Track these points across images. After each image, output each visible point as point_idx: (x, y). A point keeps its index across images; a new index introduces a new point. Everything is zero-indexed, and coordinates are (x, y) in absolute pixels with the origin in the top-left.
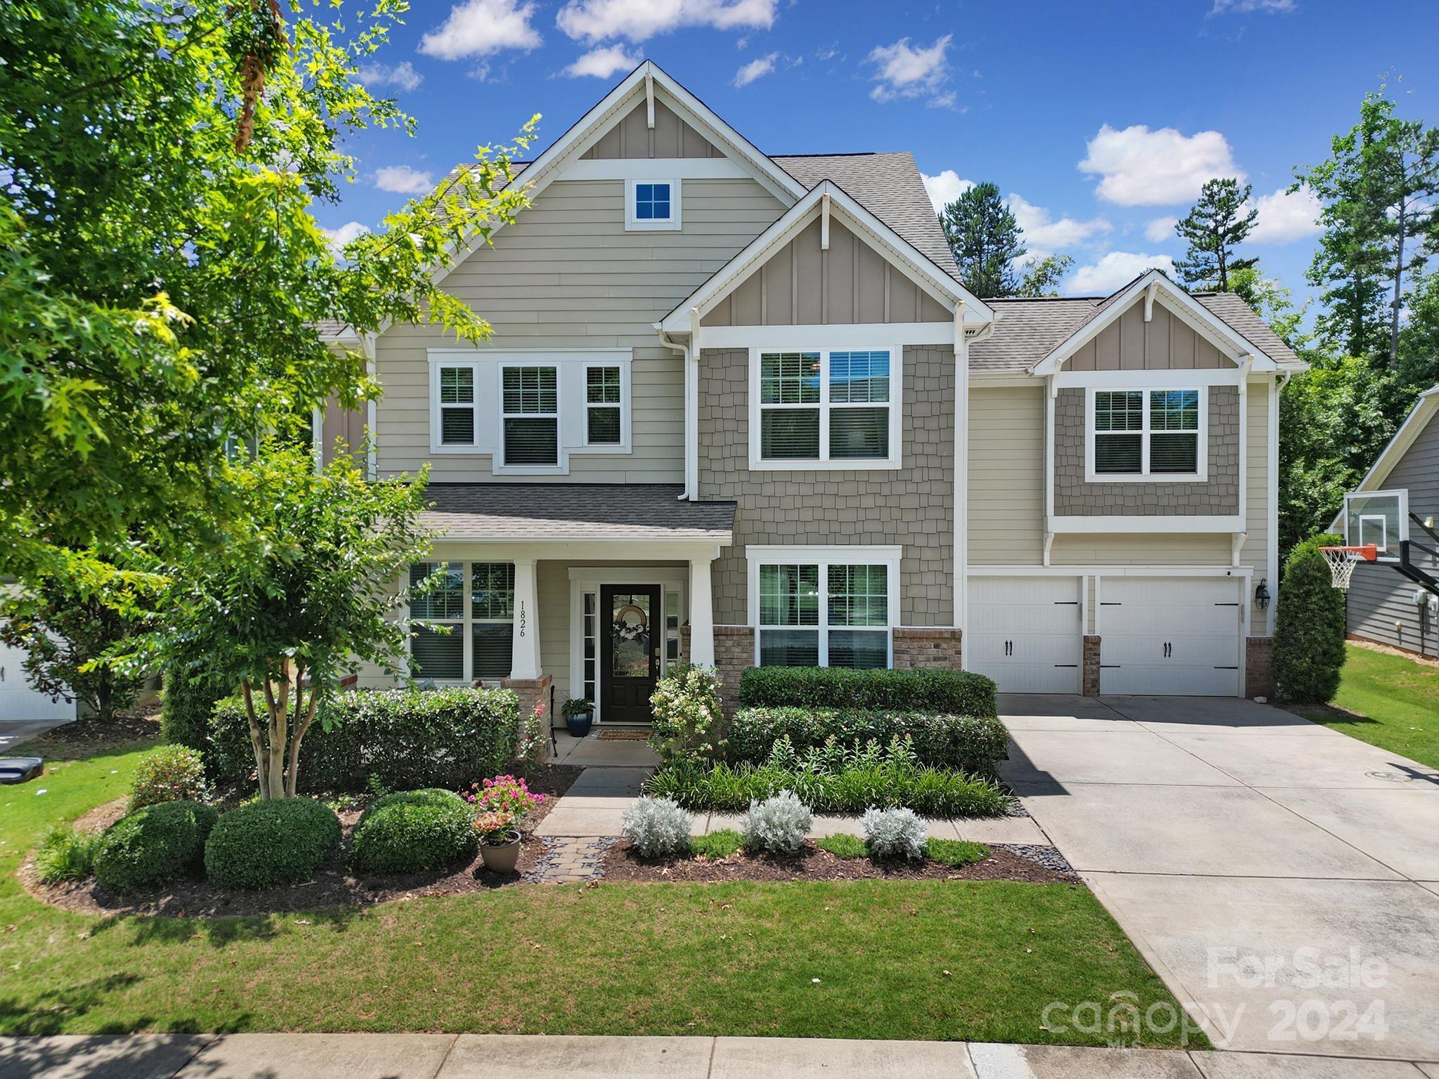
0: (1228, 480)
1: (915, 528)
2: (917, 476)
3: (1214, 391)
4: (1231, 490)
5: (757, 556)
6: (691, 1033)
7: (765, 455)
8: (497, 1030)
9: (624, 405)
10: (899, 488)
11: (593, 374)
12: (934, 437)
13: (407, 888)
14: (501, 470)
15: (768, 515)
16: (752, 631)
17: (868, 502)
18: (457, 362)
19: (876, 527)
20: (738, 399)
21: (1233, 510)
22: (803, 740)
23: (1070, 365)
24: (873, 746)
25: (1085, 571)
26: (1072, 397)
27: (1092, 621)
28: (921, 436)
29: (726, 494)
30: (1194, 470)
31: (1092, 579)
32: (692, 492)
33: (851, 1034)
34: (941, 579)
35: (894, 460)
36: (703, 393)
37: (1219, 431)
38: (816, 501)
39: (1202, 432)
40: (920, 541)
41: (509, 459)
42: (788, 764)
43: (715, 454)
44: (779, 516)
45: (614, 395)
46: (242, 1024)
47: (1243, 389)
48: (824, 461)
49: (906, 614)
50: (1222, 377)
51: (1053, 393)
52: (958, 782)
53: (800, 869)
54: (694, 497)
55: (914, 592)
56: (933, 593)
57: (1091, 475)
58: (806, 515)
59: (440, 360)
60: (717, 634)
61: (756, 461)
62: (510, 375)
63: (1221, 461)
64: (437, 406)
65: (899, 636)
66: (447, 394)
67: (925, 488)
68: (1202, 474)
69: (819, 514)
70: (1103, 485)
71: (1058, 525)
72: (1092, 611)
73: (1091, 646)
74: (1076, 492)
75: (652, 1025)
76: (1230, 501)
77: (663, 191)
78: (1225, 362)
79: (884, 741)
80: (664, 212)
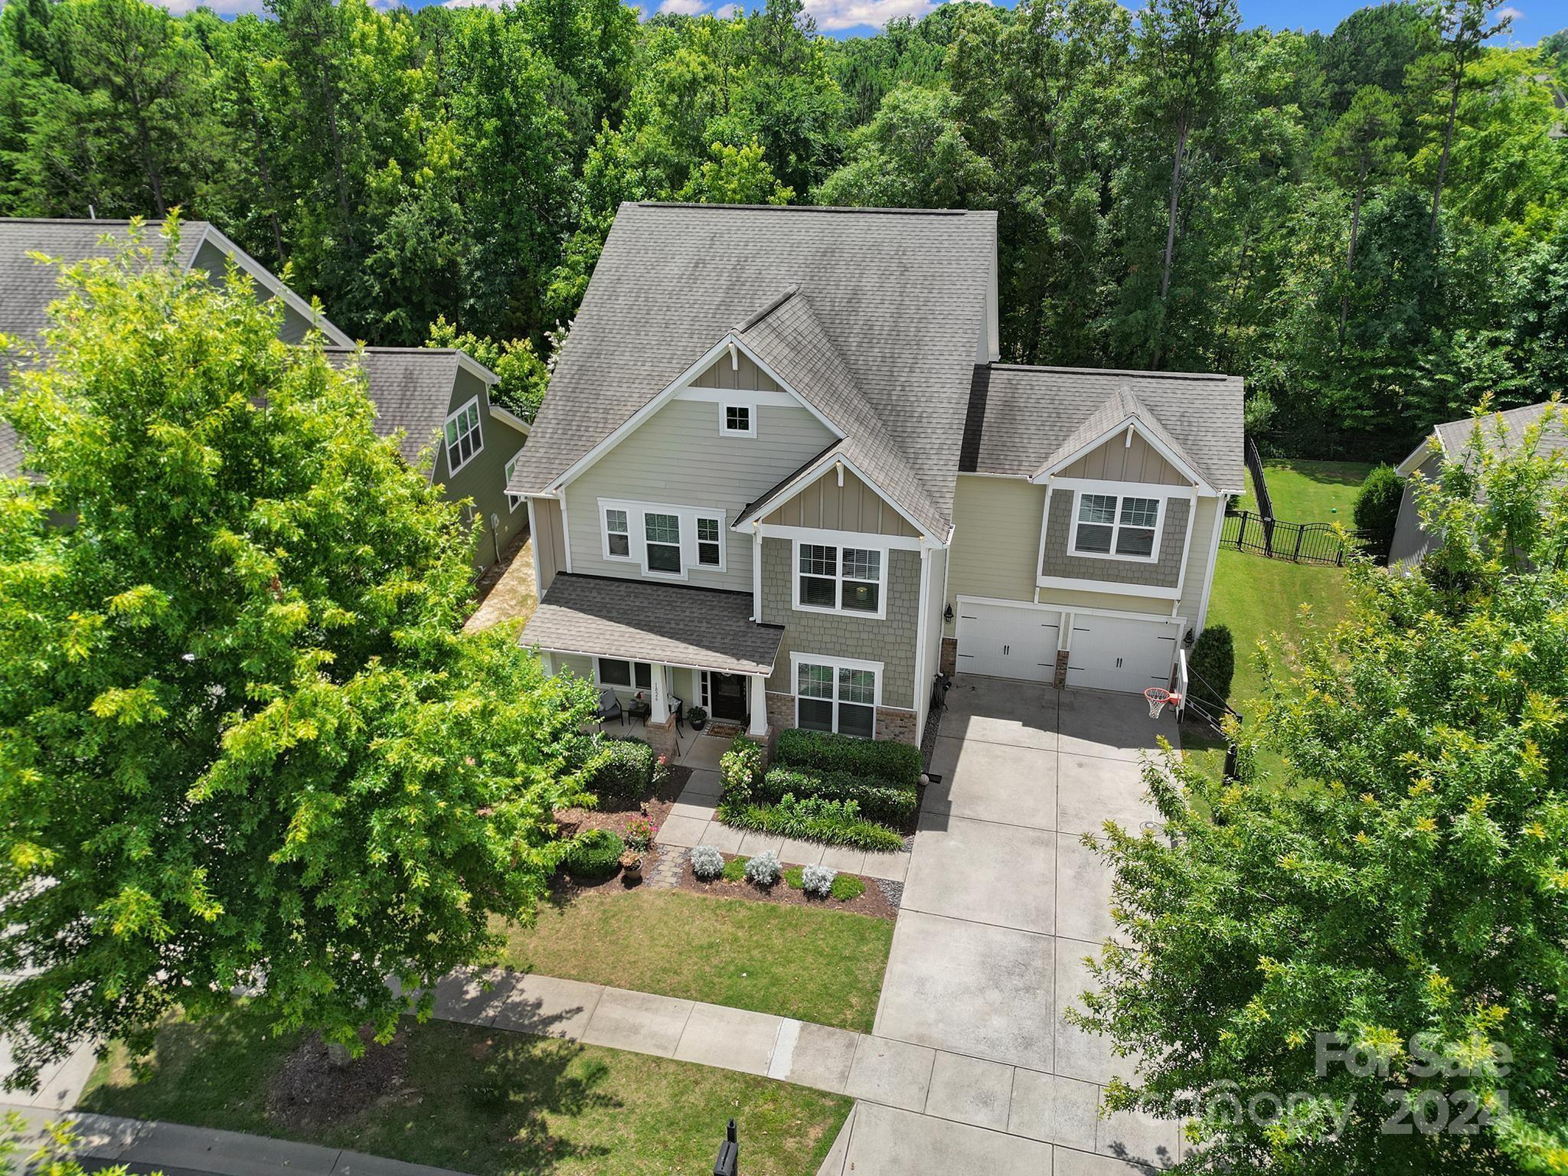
0: (1173, 564)
1: (893, 653)
2: (895, 624)
3: (1172, 501)
4: (1174, 571)
5: (797, 659)
6: (687, 998)
7: (802, 601)
9: (721, 543)
10: (884, 631)
11: (702, 523)
12: (906, 604)
14: (647, 574)
15: (803, 636)
16: (793, 700)
17: (865, 636)
18: (617, 506)
19: (870, 650)
20: (786, 569)
21: (1173, 584)
22: (801, 794)
24: (836, 803)
25: (1064, 609)
26: (1063, 498)
27: (1065, 641)
28: (898, 603)
29: (778, 622)
30: (1149, 554)
31: (1068, 615)
32: (757, 616)
34: (907, 683)
35: (881, 614)
36: (764, 563)
37: (1171, 530)
38: (833, 632)
39: (1158, 529)
40: (896, 661)
41: (651, 568)
42: (790, 808)
43: (771, 598)
44: (811, 638)
45: (715, 537)
47: (1193, 503)
48: (838, 609)
49: (886, 700)
50: (1179, 492)
51: (1049, 493)
53: (769, 893)
54: (759, 621)
55: (890, 688)
56: (902, 690)
57: (1071, 550)
58: (827, 639)
59: (605, 505)
60: (768, 698)
61: (796, 604)
62: (650, 519)
63: (1170, 550)
64: (605, 532)
65: (880, 712)
66: (611, 526)
67: (900, 632)
68: (1154, 557)
69: (834, 639)
70: (1080, 558)
71: (1044, 581)
72: (1066, 635)
73: (1062, 658)
74: (1059, 561)
75: (675, 992)
76: (1171, 578)
77: (744, 412)
78: (1183, 481)
79: (842, 801)
80: (745, 426)
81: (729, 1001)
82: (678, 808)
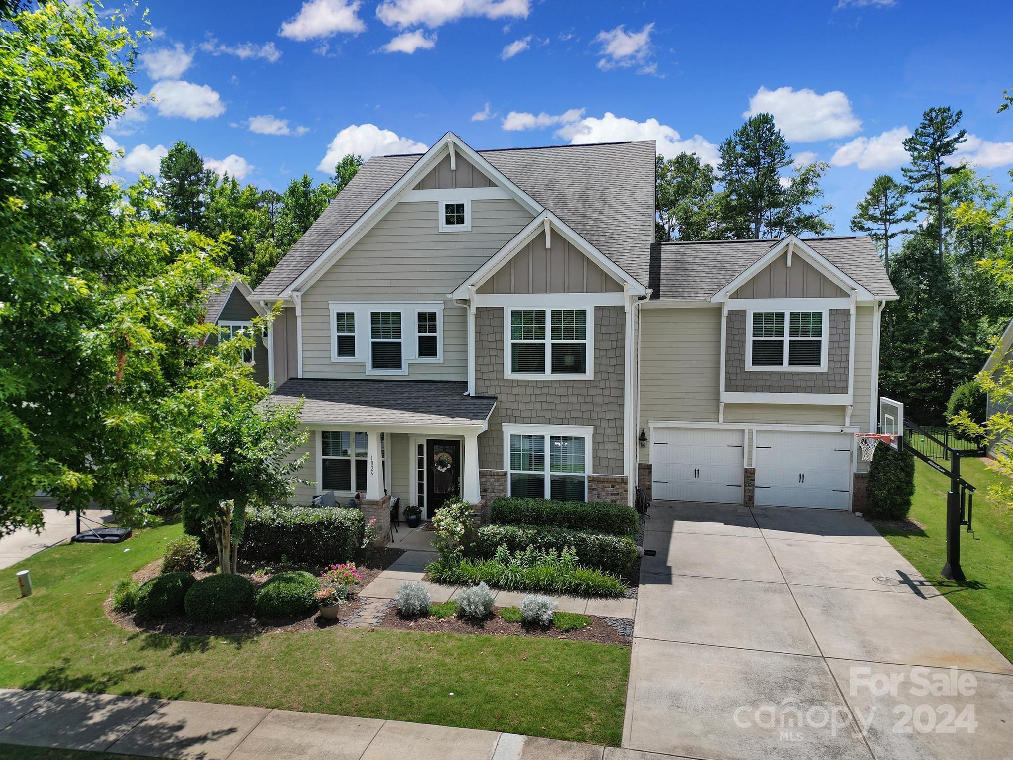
0: (842, 371)
1: (601, 415)
2: (602, 385)
3: (833, 312)
4: (844, 377)
5: (509, 430)
6: (377, 717)
7: (514, 370)
8: (290, 708)
9: (439, 335)
10: (592, 392)
11: (422, 316)
12: (613, 362)
13: (279, 626)
14: (371, 372)
15: (515, 406)
16: (506, 474)
17: (574, 399)
18: (345, 309)
19: (579, 414)
20: (498, 338)
21: (844, 390)
22: (514, 546)
23: (736, 295)
24: (553, 552)
25: (746, 427)
26: (737, 316)
27: (750, 459)
28: (605, 361)
29: (491, 392)
30: (818, 364)
31: (751, 432)
32: (471, 391)
33: (452, 724)
34: (616, 447)
35: (589, 374)
36: (477, 333)
37: (836, 339)
38: (543, 398)
39: (824, 339)
40: (604, 423)
41: (375, 365)
42: (505, 560)
43: (485, 369)
44: (522, 407)
45: (433, 329)
46: (180, 696)
47: (853, 311)
48: (548, 374)
49: (596, 466)
50: (839, 303)
51: (725, 313)
52: (596, 576)
53: (482, 627)
54: (473, 394)
55: (600, 454)
56: (611, 455)
57: (749, 366)
58: (537, 406)
59: (336, 308)
60: (482, 475)
61: (508, 374)
62: (375, 316)
63: (837, 358)
64: (335, 335)
65: (591, 480)
66: (340, 328)
67: (607, 392)
68: (824, 366)
69: (545, 406)
70: (757, 373)
71: (727, 397)
72: (750, 452)
73: (749, 474)
74: (739, 377)
75: (360, 712)
76: (842, 385)
77: (461, 208)
78: (842, 293)
79: (560, 550)
80: (461, 220)
81: (430, 718)
82: (386, 574)
